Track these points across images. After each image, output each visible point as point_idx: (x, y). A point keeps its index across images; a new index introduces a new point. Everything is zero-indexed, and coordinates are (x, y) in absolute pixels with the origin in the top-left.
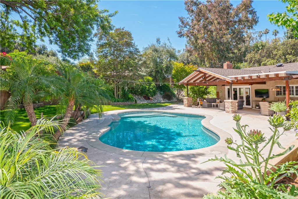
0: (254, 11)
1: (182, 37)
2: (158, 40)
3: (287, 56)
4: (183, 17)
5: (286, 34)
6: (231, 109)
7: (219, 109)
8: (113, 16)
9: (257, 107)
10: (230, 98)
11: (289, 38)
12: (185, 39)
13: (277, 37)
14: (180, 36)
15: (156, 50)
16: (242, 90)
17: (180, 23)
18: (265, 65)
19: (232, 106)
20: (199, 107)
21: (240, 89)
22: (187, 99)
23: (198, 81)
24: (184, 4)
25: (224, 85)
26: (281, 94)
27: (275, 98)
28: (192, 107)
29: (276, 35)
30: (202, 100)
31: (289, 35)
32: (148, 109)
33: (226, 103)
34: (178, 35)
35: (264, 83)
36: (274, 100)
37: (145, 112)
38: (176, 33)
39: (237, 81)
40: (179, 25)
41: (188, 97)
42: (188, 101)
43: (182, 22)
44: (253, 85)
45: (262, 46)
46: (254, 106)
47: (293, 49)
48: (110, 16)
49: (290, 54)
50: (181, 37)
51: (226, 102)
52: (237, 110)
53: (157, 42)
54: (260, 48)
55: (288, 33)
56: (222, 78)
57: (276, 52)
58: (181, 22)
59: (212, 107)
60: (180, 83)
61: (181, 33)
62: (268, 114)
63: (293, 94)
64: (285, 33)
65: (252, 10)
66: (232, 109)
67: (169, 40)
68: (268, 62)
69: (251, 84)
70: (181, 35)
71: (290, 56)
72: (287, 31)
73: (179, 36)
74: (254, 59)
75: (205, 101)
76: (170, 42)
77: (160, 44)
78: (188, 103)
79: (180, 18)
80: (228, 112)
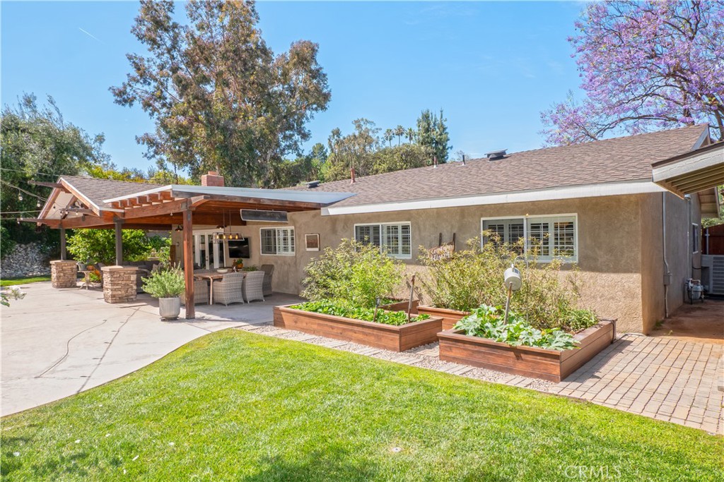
5: (417, 137)
19: (113, 284)
22: (57, 265)
27: (260, 259)
36: (258, 264)
42: (59, 272)
52: (134, 292)
56: (89, 205)
65: (318, 70)
66: (113, 290)
78: (58, 277)
79: (130, 58)
80: (107, 300)
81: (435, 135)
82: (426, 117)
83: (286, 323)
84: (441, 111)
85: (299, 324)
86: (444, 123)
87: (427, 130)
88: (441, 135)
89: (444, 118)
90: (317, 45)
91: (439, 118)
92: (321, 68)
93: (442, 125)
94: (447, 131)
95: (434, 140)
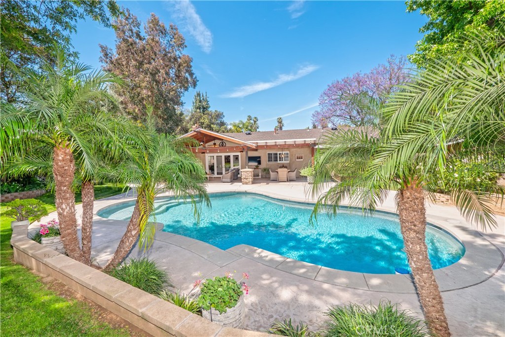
0: (192, 71)
5: (195, 104)
6: (251, 180)
11: (197, 108)
25: (204, 153)
27: (267, 165)
31: (197, 105)
36: (266, 167)
40: (101, 57)
72: (196, 101)
79: (102, 47)
80: (246, 183)
81: (204, 104)
82: (199, 95)
84: (206, 93)
87: (200, 102)
88: (206, 105)
89: (207, 96)
90: (192, 58)
91: (205, 95)
93: (207, 100)
94: (209, 103)
95: (203, 106)
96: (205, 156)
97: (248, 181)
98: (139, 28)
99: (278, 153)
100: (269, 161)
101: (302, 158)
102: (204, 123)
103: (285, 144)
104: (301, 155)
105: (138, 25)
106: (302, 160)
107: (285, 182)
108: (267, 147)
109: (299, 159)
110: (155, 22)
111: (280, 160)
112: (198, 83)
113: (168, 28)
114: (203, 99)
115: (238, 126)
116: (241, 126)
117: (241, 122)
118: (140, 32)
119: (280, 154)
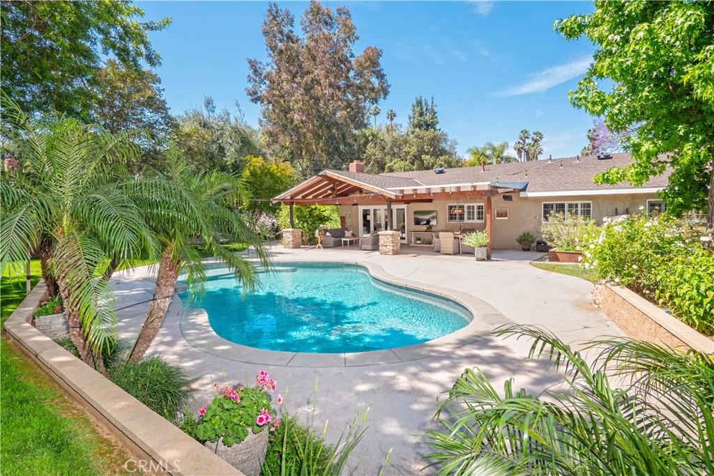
0: (382, 72)
1: (259, 103)
2: (209, 103)
3: (423, 156)
4: (258, 60)
5: (412, 120)
6: (391, 248)
7: (361, 249)
8: (156, 29)
9: (419, 242)
10: (389, 228)
11: (416, 126)
12: (259, 108)
13: (393, 122)
14: (255, 100)
15: (205, 125)
16: (378, 212)
17: (251, 72)
18: (391, 170)
19: (393, 242)
20: (319, 247)
21: (375, 210)
22: (293, 232)
23: (311, 197)
24: (262, 34)
25: (356, 205)
26: (455, 219)
27: (447, 225)
28: (300, 248)
29: (392, 119)
30: (322, 234)
31: (416, 121)
32: (209, 258)
33: (380, 237)
34: (250, 97)
35: (430, 201)
36: (444, 229)
37: (214, 266)
38: (245, 93)
39: (402, 197)
40: (249, 76)
41: (293, 228)
42: (293, 237)
43: (256, 71)
44: (411, 204)
45: (373, 135)
46: (413, 240)
47: (431, 145)
48: (149, 27)
49: (427, 153)
50: (256, 103)
51: (382, 235)
52: (399, 248)
53: (207, 106)
54: (370, 138)
55: (414, 118)
56: (376, 191)
57: (409, 149)
58: (252, 70)
59: (341, 245)
60: (276, 199)
61: (255, 93)
62: (452, 253)
63: (473, 219)
64: (410, 118)
65: (379, 71)
66: (393, 246)
67: (238, 106)
68: (395, 163)
69: (408, 202)
70: (256, 98)
71: (428, 157)
72: (414, 114)
73: (253, 100)
74: (373, 158)
75: (328, 234)
76: (240, 111)
77: (213, 112)
78: (293, 241)
79: (250, 62)
80: (385, 253)
81: (427, 117)
82: (419, 103)
83: (560, 258)
84: (432, 98)
85: (573, 259)
86: (434, 108)
87: (421, 115)
88: (432, 119)
89: (434, 104)
90: (381, 51)
91: (430, 103)
92: (382, 70)
93: (433, 110)
94: (436, 115)
95: (426, 122)
96: (358, 209)
97: (387, 250)
98: (292, 26)
99: (466, 205)
100: (451, 218)
101: (506, 216)
102: (409, 152)
103: (475, 190)
104: (503, 210)
105: (291, 22)
106: (507, 218)
107: (450, 254)
108: (444, 194)
109: (502, 216)
110: (316, 11)
111: (469, 219)
112: (390, 90)
113: (335, 14)
114: (427, 110)
115: (483, 154)
116: (488, 152)
117: (490, 144)
118: (292, 32)
119: (469, 207)
